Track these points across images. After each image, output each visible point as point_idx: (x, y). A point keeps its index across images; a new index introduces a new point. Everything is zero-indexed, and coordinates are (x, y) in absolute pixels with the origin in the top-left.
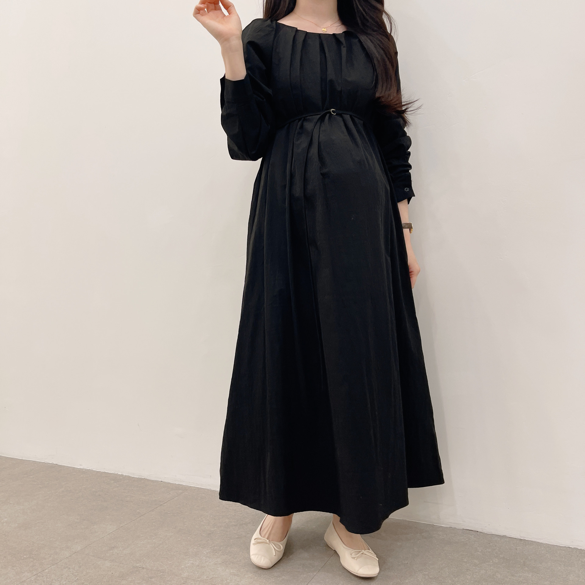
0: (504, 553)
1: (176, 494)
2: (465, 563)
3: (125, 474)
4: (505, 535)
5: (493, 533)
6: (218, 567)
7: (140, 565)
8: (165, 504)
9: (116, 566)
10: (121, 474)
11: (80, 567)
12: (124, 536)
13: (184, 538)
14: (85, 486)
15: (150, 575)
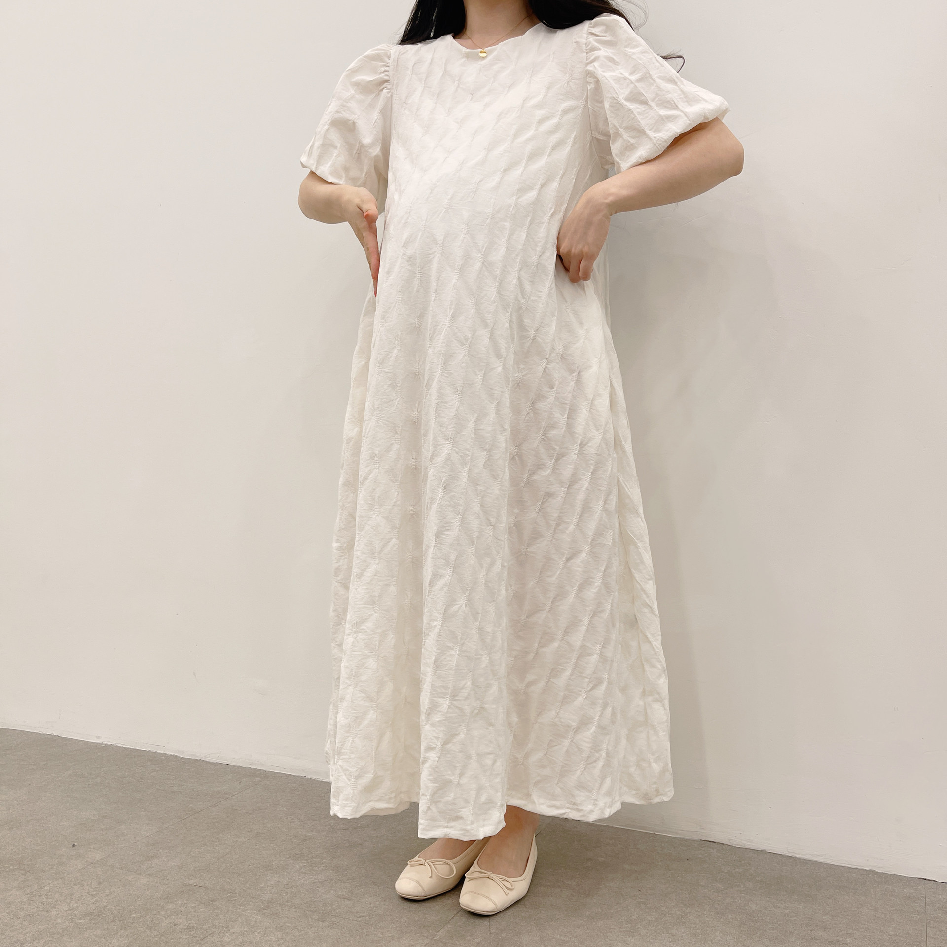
0: (762, 875)
1: (250, 783)
2: (702, 887)
3: (168, 753)
4: (764, 849)
5: (747, 847)
6: (317, 887)
7: (195, 882)
8: (234, 797)
9: (157, 883)
10: (162, 752)
11: (100, 883)
12: (169, 841)
13: (263, 845)
14: (104, 769)
15: (211, 896)
